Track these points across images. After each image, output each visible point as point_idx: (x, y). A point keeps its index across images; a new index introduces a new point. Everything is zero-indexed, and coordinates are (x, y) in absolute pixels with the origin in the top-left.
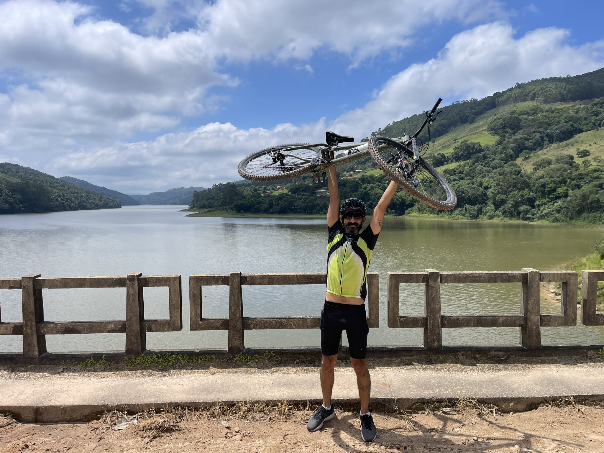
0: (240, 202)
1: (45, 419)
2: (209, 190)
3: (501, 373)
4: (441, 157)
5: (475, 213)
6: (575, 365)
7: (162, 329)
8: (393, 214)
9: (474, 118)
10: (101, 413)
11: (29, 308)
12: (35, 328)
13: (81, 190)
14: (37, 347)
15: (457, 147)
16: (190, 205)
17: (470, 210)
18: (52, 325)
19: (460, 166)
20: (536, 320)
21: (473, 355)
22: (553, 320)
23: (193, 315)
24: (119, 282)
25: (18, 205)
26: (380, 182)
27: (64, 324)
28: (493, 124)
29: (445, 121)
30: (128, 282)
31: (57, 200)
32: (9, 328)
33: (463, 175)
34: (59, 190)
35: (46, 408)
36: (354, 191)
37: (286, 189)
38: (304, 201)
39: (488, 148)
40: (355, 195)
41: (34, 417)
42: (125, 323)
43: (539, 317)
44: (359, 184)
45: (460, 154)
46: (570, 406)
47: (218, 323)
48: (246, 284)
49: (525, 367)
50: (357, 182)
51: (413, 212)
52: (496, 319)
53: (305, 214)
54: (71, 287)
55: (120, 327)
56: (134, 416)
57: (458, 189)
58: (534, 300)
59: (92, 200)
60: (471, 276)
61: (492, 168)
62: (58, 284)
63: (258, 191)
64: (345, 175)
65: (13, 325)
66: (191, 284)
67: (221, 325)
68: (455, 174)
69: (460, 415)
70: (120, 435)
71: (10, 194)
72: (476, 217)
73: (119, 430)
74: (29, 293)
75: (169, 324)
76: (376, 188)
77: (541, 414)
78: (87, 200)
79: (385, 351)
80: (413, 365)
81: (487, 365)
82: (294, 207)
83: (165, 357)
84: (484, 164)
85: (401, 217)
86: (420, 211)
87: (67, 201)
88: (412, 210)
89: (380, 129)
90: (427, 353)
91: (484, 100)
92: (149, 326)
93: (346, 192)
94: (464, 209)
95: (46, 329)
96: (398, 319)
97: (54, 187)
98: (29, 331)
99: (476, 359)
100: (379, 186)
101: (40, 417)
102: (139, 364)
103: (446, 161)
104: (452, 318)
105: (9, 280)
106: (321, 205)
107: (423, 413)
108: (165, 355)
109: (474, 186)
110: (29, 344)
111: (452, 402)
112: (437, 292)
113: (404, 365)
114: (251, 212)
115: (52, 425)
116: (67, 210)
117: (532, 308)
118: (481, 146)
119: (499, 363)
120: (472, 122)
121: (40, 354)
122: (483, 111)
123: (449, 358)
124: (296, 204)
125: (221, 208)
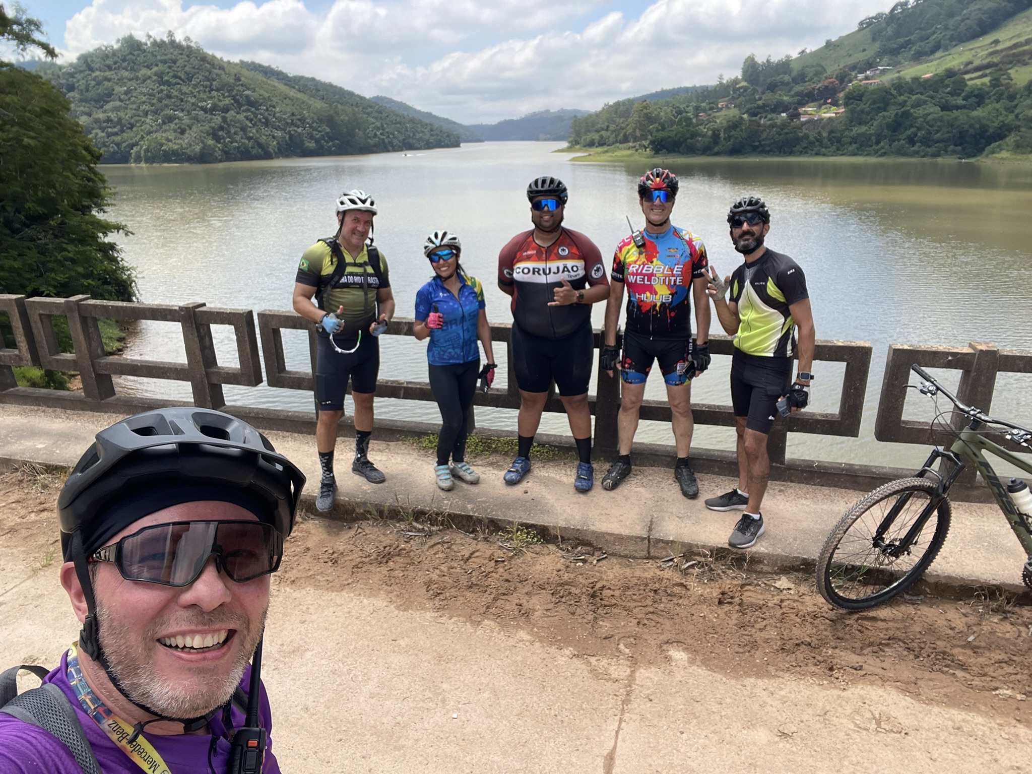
0: (660, 134)
2: (597, 115)
8: (958, 154)
13: (404, 118)
16: (569, 142)
25: (327, 142)
26: (936, 91)
31: (375, 135)
34: (376, 118)
36: (881, 110)
37: (737, 109)
38: (779, 130)
44: (891, 94)
50: (886, 92)
51: (1001, 150)
53: (777, 156)
59: (420, 135)
63: (684, 114)
64: (856, 77)
71: (315, 125)
76: (925, 102)
78: (414, 135)
82: (760, 142)
85: (973, 160)
86: (1018, 148)
87: (388, 137)
88: (999, 146)
93: (862, 111)
97: (368, 114)
100: (932, 97)
106: (812, 138)
114: (679, 152)
116: (388, 151)
124: (764, 136)
125: (625, 145)
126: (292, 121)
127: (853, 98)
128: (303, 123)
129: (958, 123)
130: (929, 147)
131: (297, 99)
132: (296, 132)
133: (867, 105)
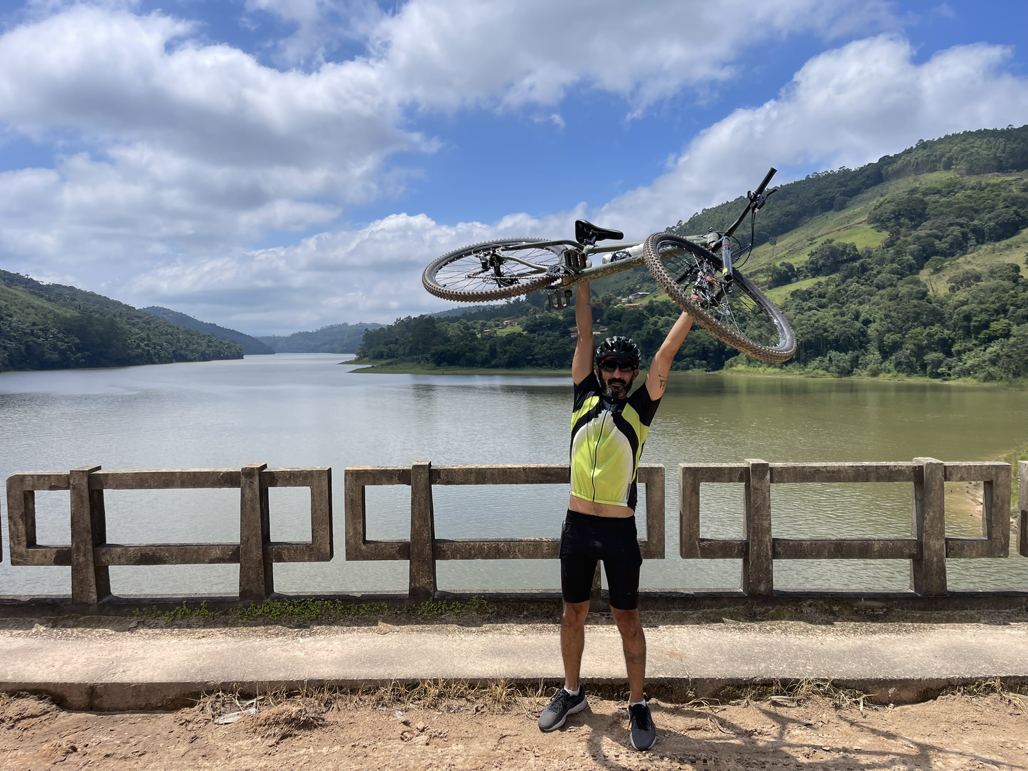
0: (441, 348)
1: (106, 705)
2: (390, 328)
3: (876, 637)
4: (786, 269)
5: (847, 365)
6: (1005, 624)
7: (298, 557)
8: (703, 367)
9: (845, 201)
10: (197, 695)
11: (81, 522)
12: (92, 554)
13: (178, 329)
14: (94, 587)
15: (814, 251)
16: (357, 354)
17: (838, 361)
18: (119, 550)
19: (819, 284)
20: (937, 547)
21: (827, 607)
22: (969, 546)
23: (351, 534)
24: (228, 480)
25: (75, 353)
27: (140, 548)
28: (878, 212)
29: (793, 207)
30: (243, 479)
31: (138, 346)
32: (48, 555)
33: (824, 300)
34: (142, 329)
35: (106, 686)
36: (635, 328)
37: (519, 326)
38: (549, 346)
39: (869, 253)
40: (638, 335)
41: (88, 701)
42: (238, 547)
43: (944, 542)
44: (644, 316)
45: (821, 262)
46: (995, 695)
47: (392, 548)
48: (439, 483)
49: (919, 627)
50: (641, 314)
51: (738, 363)
52: (869, 544)
54: (150, 487)
55: (231, 555)
56: (251, 702)
57: (816, 325)
58: (934, 512)
59: (195, 346)
60: (824, 470)
61: (877, 287)
62: (130, 482)
63: (471, 330)
64: (620, 301)
65: (56, 549)
66: (348, 482)
67: (398, 552)
68: (811, 298)
69: (802, 709)
70: (227, 732)
71: (60, 335)
72: (849, 373)
73: (226, 724)
74: (82, 496)
75: (312, 549)
77: (943, 708)
78: (188, 346)
79: (674, 599)
80: (723, 622)
81: (852, 624)
82: (533, 356)
83: (304, 605)
84: (862, 281)
85: (716, 372)
86: (750, 362)
87: (155, 348)
88: (735, 360)
89: (681, 221)
90: (747, 602)
91: (862, 170)
92: (279, 552)
93: (621, 329)
94: (828, 358)
95: (110, 555)
96: (697, 543)
97: (134, 325)
98: (81, 559)
99: (832, 613)
101: (96, 702)
102: (261, 615)
103: (795, 276)
104: (791, 543)
105: (50, 476)
107: (738, 704)
108: (304, 601)
109: (844, 318)
110: (82, 581)
111: (788, 686)
112: (765, 497)
113: (708, 622)
114: (459, 365)
115: (117, 716)
116: (154, 363)
117: (931, 527)
118: (856, 250)
119: (873, 621)
120: (842, 207)
121: (99, 598)
122: (860, 188)
123: (785, 610)
124: (536, 351)
125: (409, 358)
126: (32, 331)
127: (613, 319)
128: (46, 334)
129: (699, 341)
130: (680, 361)
131: (43, 308)
132: (35, 342)
133: (625, 325)
